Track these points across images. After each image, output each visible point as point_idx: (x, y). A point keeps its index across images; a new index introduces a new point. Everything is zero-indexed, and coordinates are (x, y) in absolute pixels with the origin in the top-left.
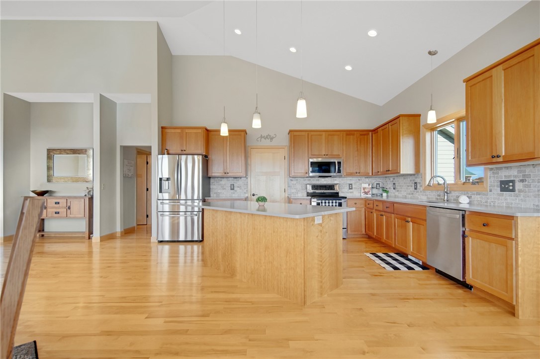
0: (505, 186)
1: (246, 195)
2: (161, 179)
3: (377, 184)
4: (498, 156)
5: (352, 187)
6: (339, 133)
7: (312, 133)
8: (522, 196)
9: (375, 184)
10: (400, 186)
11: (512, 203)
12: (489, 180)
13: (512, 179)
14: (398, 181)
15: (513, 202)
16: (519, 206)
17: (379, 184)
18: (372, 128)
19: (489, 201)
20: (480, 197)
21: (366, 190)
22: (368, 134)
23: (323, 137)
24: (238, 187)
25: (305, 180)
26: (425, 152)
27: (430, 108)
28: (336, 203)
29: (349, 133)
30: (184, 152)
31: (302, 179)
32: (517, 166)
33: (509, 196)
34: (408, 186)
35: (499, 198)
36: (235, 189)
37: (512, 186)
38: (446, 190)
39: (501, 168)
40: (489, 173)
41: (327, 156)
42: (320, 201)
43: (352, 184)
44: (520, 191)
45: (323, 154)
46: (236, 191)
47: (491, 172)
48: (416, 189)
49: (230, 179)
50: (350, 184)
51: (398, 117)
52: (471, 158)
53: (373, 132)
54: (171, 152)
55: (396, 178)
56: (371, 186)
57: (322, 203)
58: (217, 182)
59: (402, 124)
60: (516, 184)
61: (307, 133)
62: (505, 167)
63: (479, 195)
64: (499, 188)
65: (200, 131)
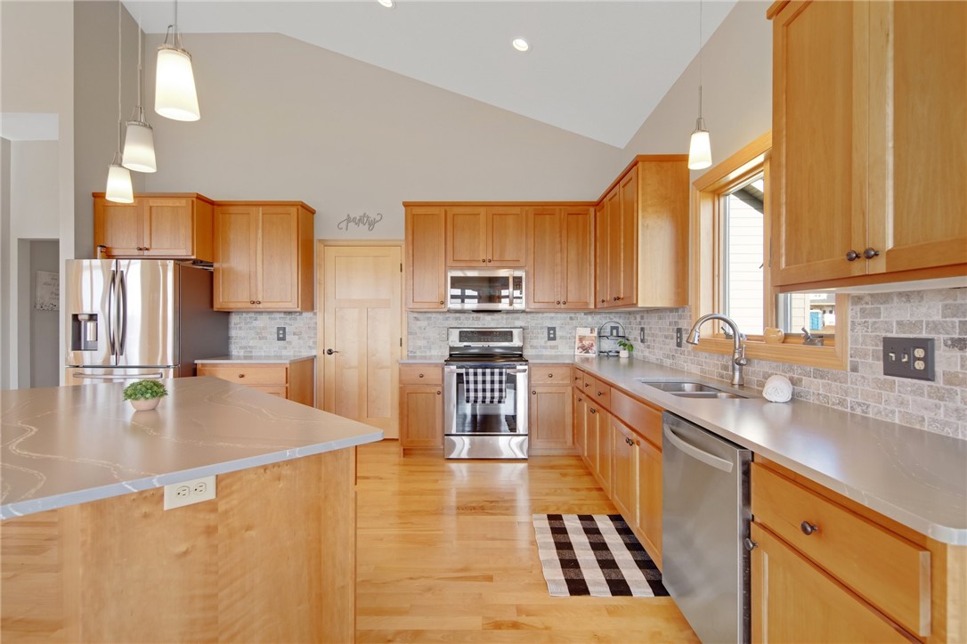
0: (899, 359)
1: (314, 353)
2: (75, 317)
3: (612, 328)
4: (870, 255)
5: (555, 334)
6: (517, 210)
7: (456, 210)
8: (958, 398)
9: (609, 330)
10: (653, 335)
11: (923, 420)
12: (849, 333)
13: (924, 335)
14: (649, 323)
15: (927, 415)
16: (948, 432)
17: (617, 328)
18: (596, 199)
19: (849, 399)
20: (824, 386)
21: (586, 343)
22: (586, 213)
23: (482, 218)
24: (294, 334)
25: (447, 319)
26: (697, 252)
27: (695, 126)
28: (501, 374)
29: (542, 211)
30: (146, 253)
31: (440, 317)
32: (940, 291)
33: (913, 392)
34: (666, 337)
35: (880, 396)
36: (288, 338)
37: (924, 359)
38: (737, 356)
39: (887, 298)
40: (852, 312)
41: (489, 264)
42: (463, 371)
43: (554, 329)
44: (951, 379)
45: (481, 258)
46: (290, 343)
47: (858, 308)
48: (679, 345)
49: (277, 315)
50: (549, 329)
51: (635, 164)
52: (787, 264)
53: (597, 208)
54: (115, 252)
55: (645, 315)
56: (595, 334)
57: (467, 374)
58: (246, 323)
59: (643, 179)
60: (937, 353)
61: (443, 209)
62: (900, 294)
63: (822, 377)
64: (881, 363)
65: (183, 202)
